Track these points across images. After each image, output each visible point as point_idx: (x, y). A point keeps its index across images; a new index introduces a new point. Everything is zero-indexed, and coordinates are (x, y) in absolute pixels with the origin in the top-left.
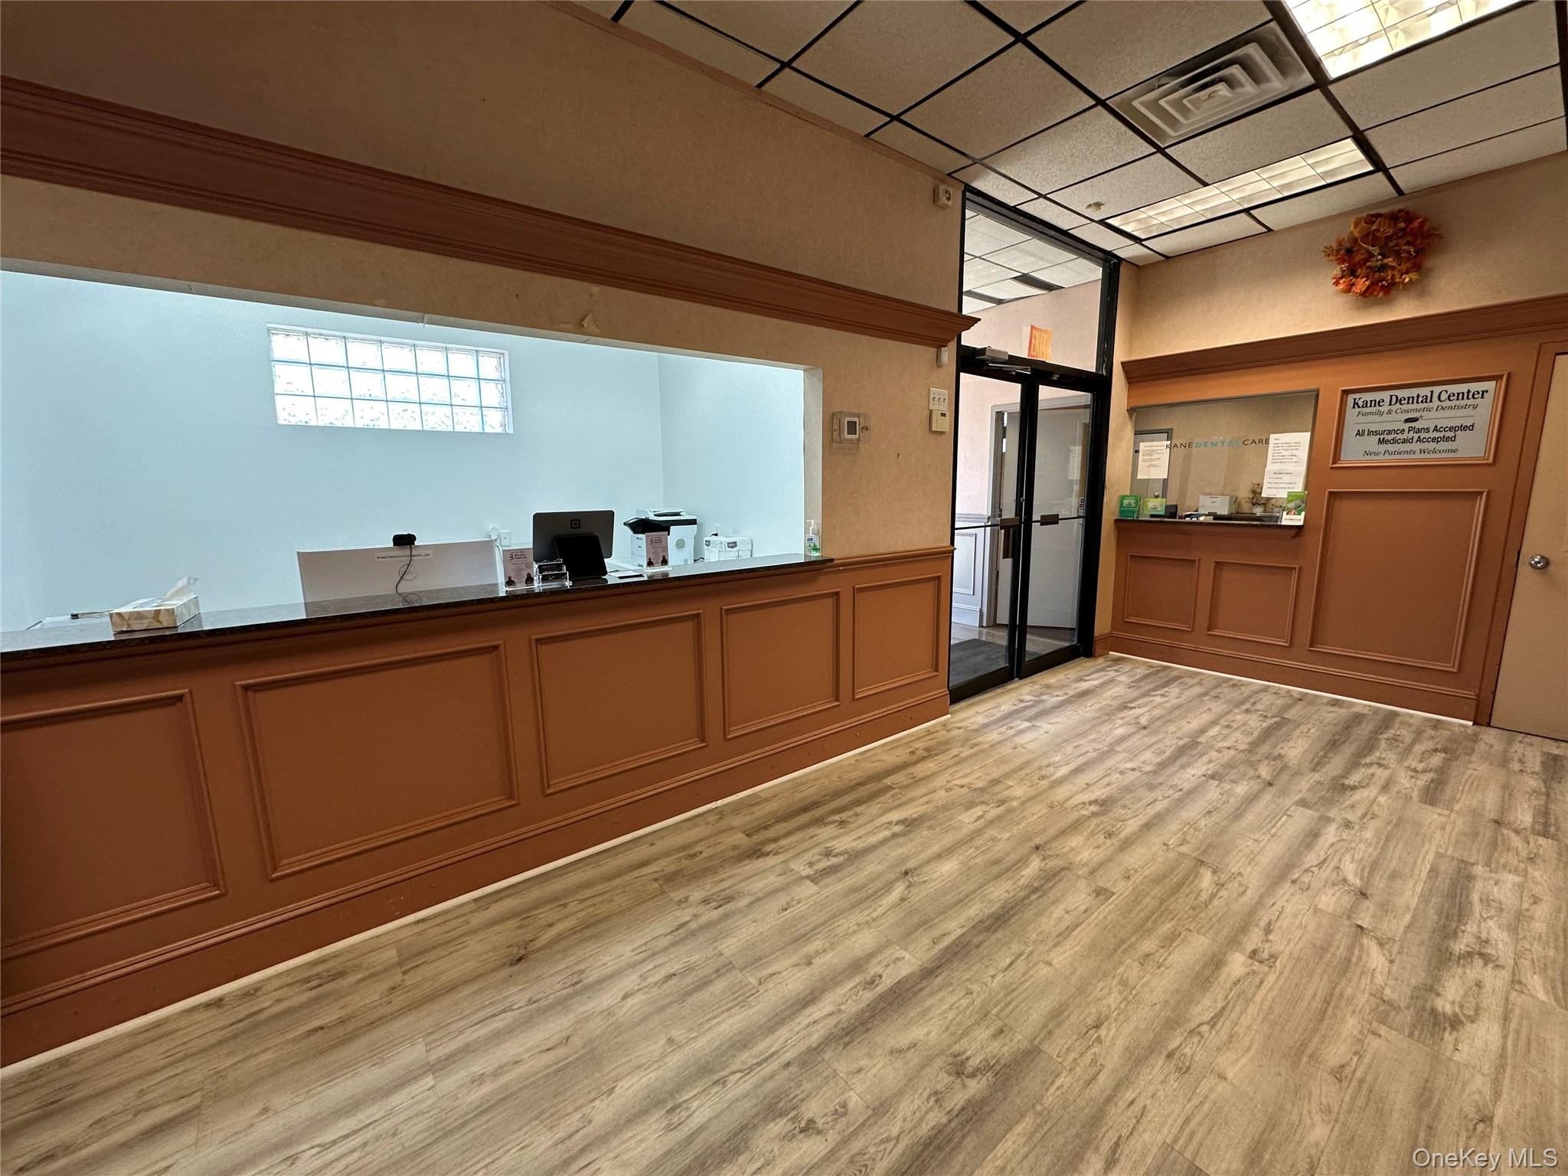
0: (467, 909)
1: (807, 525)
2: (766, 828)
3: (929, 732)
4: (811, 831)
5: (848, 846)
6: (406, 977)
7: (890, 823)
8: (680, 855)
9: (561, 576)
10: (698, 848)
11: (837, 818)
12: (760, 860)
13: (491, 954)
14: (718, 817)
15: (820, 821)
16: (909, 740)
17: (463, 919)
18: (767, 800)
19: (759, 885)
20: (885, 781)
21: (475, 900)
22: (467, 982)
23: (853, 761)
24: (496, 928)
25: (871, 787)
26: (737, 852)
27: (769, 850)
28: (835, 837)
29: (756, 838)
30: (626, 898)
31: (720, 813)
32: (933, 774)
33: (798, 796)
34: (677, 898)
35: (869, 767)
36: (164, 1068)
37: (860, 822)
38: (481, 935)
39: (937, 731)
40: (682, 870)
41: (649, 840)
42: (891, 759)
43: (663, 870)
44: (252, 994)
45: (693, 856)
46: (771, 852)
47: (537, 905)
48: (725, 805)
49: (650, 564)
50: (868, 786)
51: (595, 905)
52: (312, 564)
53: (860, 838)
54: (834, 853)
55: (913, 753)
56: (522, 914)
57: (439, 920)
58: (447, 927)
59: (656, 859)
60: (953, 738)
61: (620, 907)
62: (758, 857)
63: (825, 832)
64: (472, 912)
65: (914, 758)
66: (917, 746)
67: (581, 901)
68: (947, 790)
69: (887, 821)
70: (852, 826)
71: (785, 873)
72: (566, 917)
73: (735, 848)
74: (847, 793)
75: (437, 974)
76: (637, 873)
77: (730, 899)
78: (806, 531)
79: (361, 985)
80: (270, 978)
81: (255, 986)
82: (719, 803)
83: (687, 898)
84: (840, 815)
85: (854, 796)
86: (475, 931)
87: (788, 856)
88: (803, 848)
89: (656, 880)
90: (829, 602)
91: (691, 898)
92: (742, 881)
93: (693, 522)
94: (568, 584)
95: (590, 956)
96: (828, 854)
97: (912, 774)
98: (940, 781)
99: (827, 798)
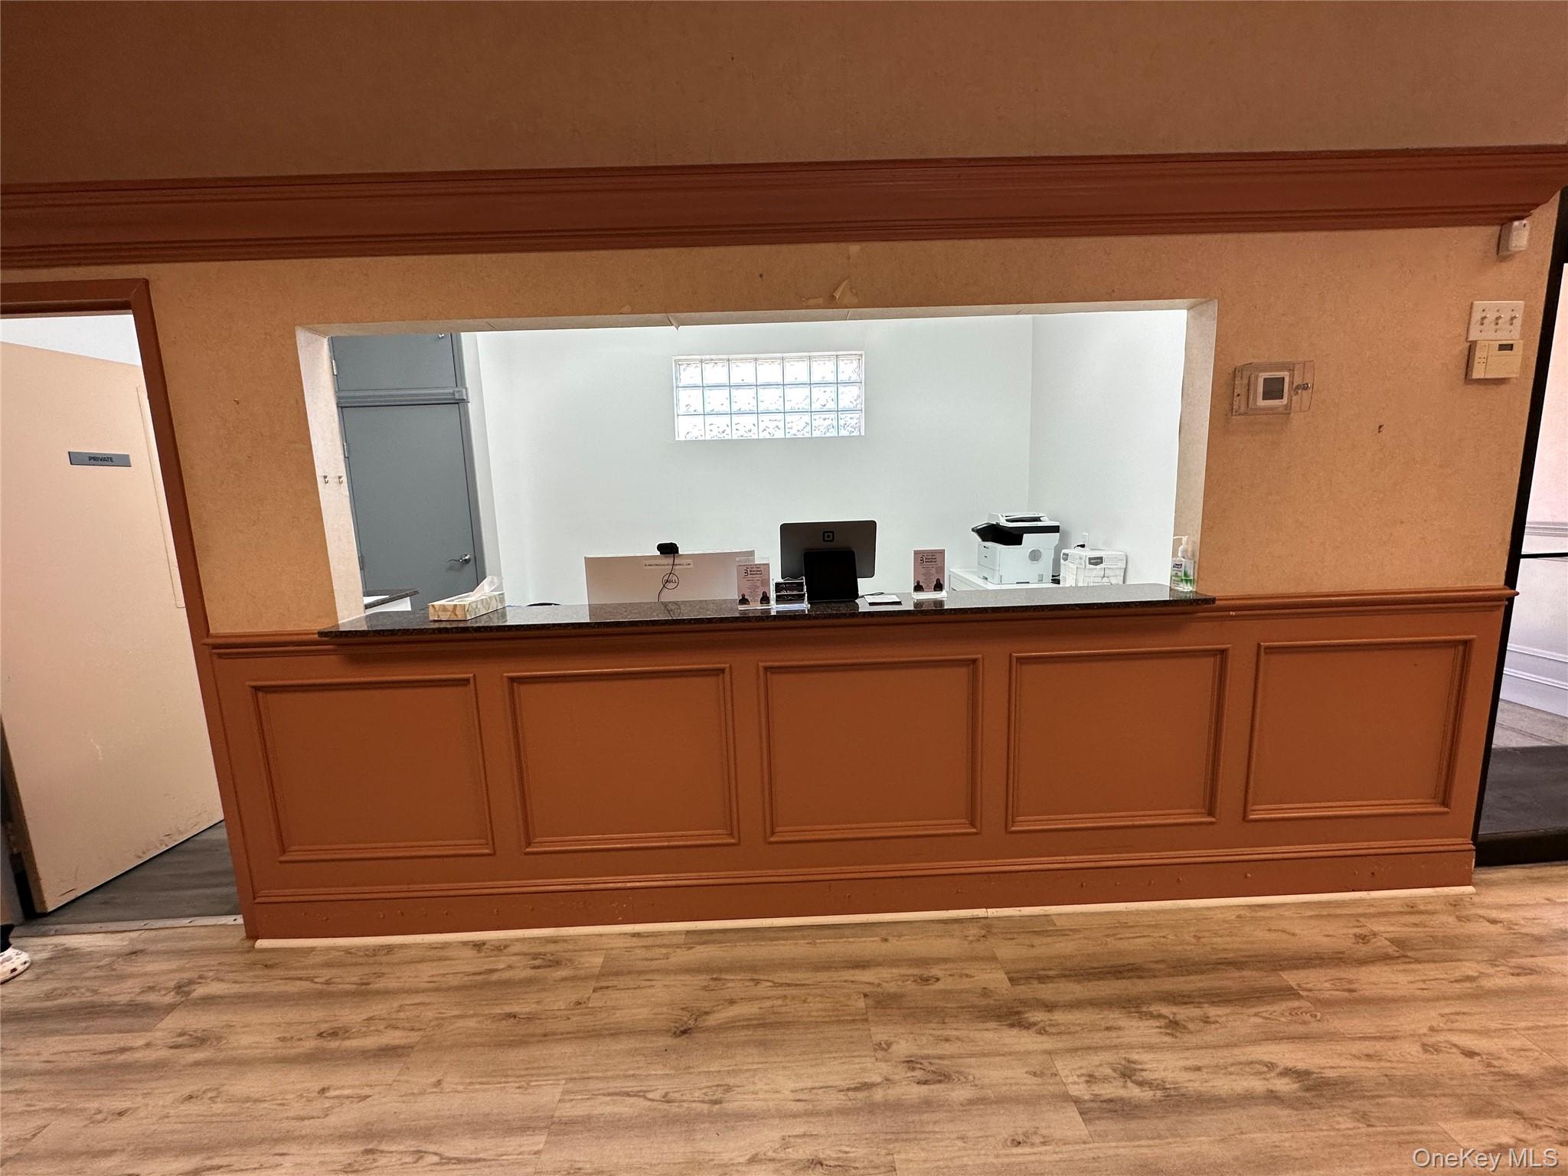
0: (675, 940)
1: (1177, 543)
2: (1042, 979)
3: (1412, 908)
4: (1114, 1017)
5: (1170, 1076)
6: (596, 995)
7: (1271, 1066)
8: (911, 971)
9: (799, 598)
10: (936, 971)
11: (1166, 1010)
12: (1014, 1031)
13: (665, 1010)
14: (983, 932)
15: (1133, 1005)
16: (1360, 910)
17: (664, 951)
18: (1062, 933)
19: (996, 1075)
20: (1285, 975)
21: (688, 932)
22: (632, 1033)
23: (1231, 916)
24: (686, 978)
25: (1253, 977)
26: (984, 1002)
27: (1032, 1020)
28: (1150, 1048)
29: (1024, 991)
30: (820, 1006)
31: (987, 925)
32: (1394, 1000)
33: (1114, 944)
34: (877, 1038)
35: (1261, 938)
36: (424, 991)
37: (1208, 1038)
38: (670, 980)
39: (1433, 913)
40: (902, 996)
41: (883, 932)
42: (1313, 936)
43: (879, 985)
44: (501, 950)
45: (926, 980)
46: (1035, 1024)
47: (734, 967)
48: (999, 918)
49: (918, 588)
50: (1246, 973)
51: (785, 997)
52: (598, 568)
53: (1198, 1069)
54: (1138, 1077)
55: (1363, 939)
56: (714, 972)
57: (649, 941)
58: (650, 954)
59: (879, 965)
60: (1470, 938)
61: (810, 1016)
62: (1012, 1026)
63: (1137, 1030)
64: (678, 946)
65: (1363, 950)
66: (1376, 928)
67: (777, 985)
68: (1425, 1047)
69: (1266, 1058)
70: (1193, 1040)
71: (1042, 1074)
72: (750, 999)
73: (985, 992)
74: (1203, 972)
75: (614, 1008)
76: (848, 975)
77: (943, 1077)
78: (1174, 554)
79: (563, 984)
80: (518, 940)
81: (505, 943)
82: (992, 912)
83: (889, 1045)
84: (1175, 1009)
85: (1218, 984)
86: (666, 972)
87: (1060, 1045)
88: (1087, 1042)
89: (865, 996)
90: (1208, 664)
91: (894, 1047)
92: (971, 1055)
93: (1055, 529)
94: (804, 606)
95: (747, 1070)
96: (1128, 1073)
97: (1350, 982)
98: (1415, 1021)
99: (1160, 966)
